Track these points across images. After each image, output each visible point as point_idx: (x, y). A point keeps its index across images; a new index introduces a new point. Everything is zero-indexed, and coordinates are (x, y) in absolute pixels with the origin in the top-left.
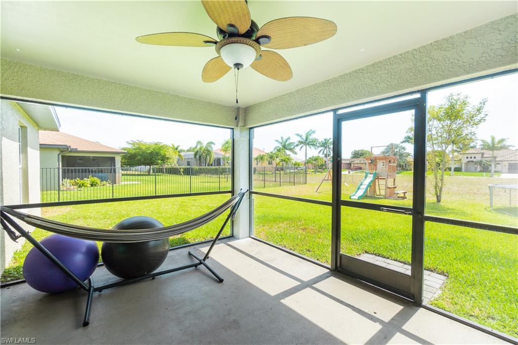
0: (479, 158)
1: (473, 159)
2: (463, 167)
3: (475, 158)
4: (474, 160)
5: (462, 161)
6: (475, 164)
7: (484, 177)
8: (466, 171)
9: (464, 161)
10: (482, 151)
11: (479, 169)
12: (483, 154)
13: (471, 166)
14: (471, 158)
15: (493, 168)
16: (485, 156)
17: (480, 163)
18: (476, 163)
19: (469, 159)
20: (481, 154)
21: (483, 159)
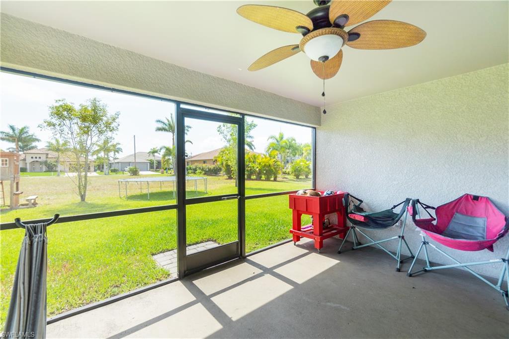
0: (43, 158)
1: (38, 159)
2: (28, 167)
3: (40, 158)
4: (40, 160)
5: (27, 161)
6: (41, 165)
7: (52, 177)
8: (31, 171)
9: (29, 160)
10: (47, 152)
11: (44, 168)
12: (47, 154)
13: (37, 166)
14: (36, 158)
15: (59, 169)
16: (49, 156)
17: (45, 163)
18: (41, 163)
19: (34, 159)
20: (45, 155)
21: (48, 159)
